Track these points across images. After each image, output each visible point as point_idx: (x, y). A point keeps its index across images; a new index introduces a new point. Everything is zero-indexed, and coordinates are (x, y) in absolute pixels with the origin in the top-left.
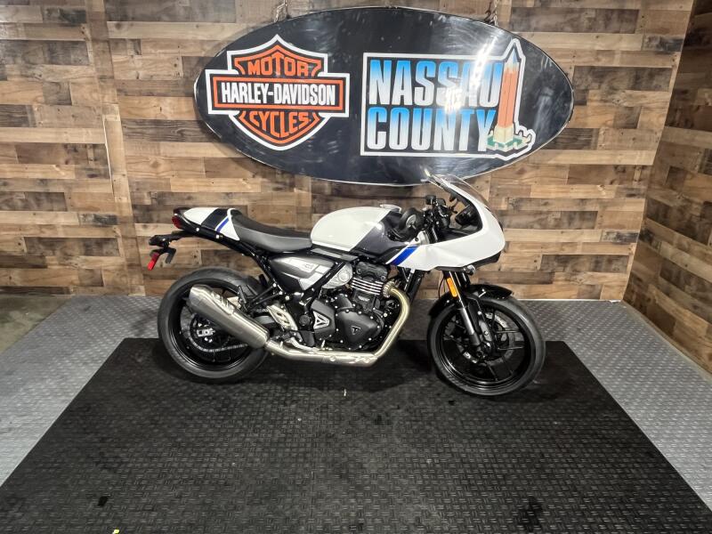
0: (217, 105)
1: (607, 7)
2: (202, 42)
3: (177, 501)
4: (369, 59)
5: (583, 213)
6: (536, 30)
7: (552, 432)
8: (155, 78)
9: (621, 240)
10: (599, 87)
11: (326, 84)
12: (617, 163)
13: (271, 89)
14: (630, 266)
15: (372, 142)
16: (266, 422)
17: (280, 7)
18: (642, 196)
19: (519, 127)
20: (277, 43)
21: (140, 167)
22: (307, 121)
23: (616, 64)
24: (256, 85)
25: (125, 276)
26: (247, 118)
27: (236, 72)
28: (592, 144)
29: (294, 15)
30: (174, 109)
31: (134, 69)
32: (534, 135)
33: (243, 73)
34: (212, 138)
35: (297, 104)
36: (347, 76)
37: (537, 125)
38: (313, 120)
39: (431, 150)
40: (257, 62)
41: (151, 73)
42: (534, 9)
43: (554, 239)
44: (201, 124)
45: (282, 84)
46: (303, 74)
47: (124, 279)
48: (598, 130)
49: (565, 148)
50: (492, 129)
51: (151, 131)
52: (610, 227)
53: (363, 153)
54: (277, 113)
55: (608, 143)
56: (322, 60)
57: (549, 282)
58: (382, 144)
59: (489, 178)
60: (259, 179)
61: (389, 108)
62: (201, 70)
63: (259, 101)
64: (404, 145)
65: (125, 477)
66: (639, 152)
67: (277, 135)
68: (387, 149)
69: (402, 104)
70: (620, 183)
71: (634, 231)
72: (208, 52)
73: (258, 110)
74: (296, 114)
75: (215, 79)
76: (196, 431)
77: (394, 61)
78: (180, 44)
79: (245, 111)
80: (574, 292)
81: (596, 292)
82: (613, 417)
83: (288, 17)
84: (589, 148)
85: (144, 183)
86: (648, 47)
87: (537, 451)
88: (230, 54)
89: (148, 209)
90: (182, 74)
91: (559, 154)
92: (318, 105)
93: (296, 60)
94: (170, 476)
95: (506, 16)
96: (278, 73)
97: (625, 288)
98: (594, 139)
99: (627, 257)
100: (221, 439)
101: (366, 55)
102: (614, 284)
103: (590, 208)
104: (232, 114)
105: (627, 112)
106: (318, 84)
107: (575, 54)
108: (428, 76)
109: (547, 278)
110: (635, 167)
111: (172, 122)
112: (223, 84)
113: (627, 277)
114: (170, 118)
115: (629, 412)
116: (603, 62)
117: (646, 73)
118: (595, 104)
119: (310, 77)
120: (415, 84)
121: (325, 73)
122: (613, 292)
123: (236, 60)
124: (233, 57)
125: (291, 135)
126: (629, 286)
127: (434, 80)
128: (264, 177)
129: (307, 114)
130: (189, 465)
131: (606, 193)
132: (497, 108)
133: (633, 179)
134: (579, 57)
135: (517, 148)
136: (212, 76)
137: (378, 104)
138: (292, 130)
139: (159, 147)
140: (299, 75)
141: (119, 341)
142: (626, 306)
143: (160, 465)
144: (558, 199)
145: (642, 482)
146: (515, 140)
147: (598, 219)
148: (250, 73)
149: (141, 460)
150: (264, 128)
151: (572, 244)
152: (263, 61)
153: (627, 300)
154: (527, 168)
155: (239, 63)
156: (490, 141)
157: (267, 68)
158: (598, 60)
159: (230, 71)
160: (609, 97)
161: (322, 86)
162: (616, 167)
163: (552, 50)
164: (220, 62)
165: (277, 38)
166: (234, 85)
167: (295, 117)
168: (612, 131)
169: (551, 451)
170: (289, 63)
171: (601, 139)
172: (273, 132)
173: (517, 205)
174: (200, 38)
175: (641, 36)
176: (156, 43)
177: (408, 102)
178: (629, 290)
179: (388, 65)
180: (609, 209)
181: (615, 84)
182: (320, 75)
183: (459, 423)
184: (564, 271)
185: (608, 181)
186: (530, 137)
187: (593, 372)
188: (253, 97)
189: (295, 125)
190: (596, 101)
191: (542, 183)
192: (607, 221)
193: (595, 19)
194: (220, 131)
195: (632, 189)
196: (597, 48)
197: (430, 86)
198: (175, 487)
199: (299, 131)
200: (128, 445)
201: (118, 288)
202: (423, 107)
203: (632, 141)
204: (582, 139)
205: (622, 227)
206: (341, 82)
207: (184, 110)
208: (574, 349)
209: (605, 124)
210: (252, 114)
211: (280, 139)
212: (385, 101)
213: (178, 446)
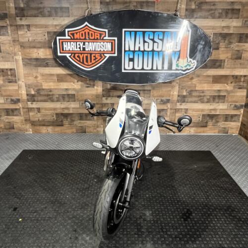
0: (62, 51)
1: (226, 8)
2: (56, 25)
3: (45, 209)
4: (125, 31)
5: (219, 96)
6: (196, 18)
7: (200, 185)
8: (36, 41)
9: (237, 108)
10: (224, 42)
11: (107, 42)
12: (233, 74)
13: (84, 44)
14: (241, 119)
15: (127, 67)
16: (81, 181)
17: (87, 10)
18: (245, 88)
19: (189, 59)
20: (86, 25)
21: (30, 78)
22: (99, 58)
23: (231, 32)
24: (78, 43)
25: (24, 125)
26: (74, 57)
27: (69, 38)
28: (222, 67)
29: (93, 13)
30: (44, 53)
31: (27, 37)
32: (196, 62)
33: (72, 38)
34: (60, 66)
35: (95, 51)
36: (116, 39)
37: (197, 58)
38: (102, 57)
39: (152, 69)
40: (78, 33)
41: (34, 39)
42: (195, 9)
43: (207, 108)
44: (55, 59)
45: (89, 42)
46: (97, 38)
47: (23, 126)
48: (225, 60)
49: (210, 68)
50: (178, 60)
51: (34, 63)
52: (231, 102)
53: (123, 71)
54: (87, 55)
55: (229, 66)
56: (105, 32)
57: (206, 126)
58: (131, 67)
59: (178, 81)
60: (80, 83)
61: (134, 52)
62: (55, 37)
63: (79, 50)
64: (140, 67)
65: (23, 201)
66: (243, 70)
67: (87, 64)
68: (133, 69)
69: (139, 50)
70: (235, 83)
71: (242, 104)
72: (58, 29)
73: (79, 53)
74: (94, 55)
75: (61, 41)
76: (52, 184)
77: (136, 32)
78: (46, 26)
79: (73, 54)
80: (217, 131)
81: (226, 131)
82: (227, 180)
83: (91, 14)
84: (221, 68)
85: (32, 85)
86: (245, 24)
87: (193, 192)
88: (67, 30)
89: (33, 96)
90: (47, 39)
91: (207, 71)
92: (104, 51)
93: (95, 32)
94: (42, 201)
95: (183, 12)
96: (87, 38)
97: (239, 129)
98: (222, 64)
99: (240, 115)
100: (62, 188)
101: (124, 30)
102: (234, 127)
103: (222, 94)
104: (68, 55)
105: (237, 52)
106: (104, 42)
107: (214, 28)
108: (150, 38)
109: (205, 124)
110: (241, 76)
111: (43, 59)
112: (64, 43)
113: (239, 124)
114: (42, 57)
115: (234, 178)
116: (226, 31)
117: (245, 35)
118: (222, 49)
119: (100, 39)
120: (145, 42)
121: (107, 38)
122: (234, 131)
123: (70, 33)
124: (68, 31)
125: (93, 64)
126: (240, 128)
127: (153, 40)
128: (82, 82)
129: (99, 55)
130: (50, 197)
131: (229, 87)
132: (180, 51)
133: (240, 81)
134: (215, 29)
135: (189, 68)
136: (59, 39)
137: (129, 50)
138: (93, 62)
139: (38, 70)
140: (96, 38)
141: (21, 151)
142: (240, 137)
143: (38, 197)
144: (208, 90)
145: (235, 204)
146: (188, 65)
147: (226, 99)
148: (75, 38)
149: (30, 195)
150: (81, 61)
151: (215, 110)
152: (81, 33)
153: (240, 134)
154: (194, 77)
155: (71, 34)
156: (177, 65)
157: (82, 36)
158: (223, 30)
159: (67, 37)
160: (229, 46)
161: (105, 43)
162: (233, 76)
163: (203, 26)
164: (62, 34)
165: (86, 23)
166: (69, 43)
167: (94, 56)
168: (230, 61)
169: (198, 192)
170: (92, 34)
171: (226, 64)
172: (85, 63)
173: (190, 93)
174: (55, 24)
175: (242, 19)
176: (36, 26)
177: (142, 49)
178: (241, 130)
179: (133, 34)
180: (231, 94)
181: (231, 41)
182: (105, 38)
183: (161, 182)
184: (212, 121)
185: (230, 82)
186: (194, 63)
187: (221, 163)
188: (77, 48)
189: (94, 60)
190: (223, 48)
191: (200, 83)
192: (230, 100)
193: (221, 13)
194: (63, 62)
195: (240, 86)
196: (223, 25)
197: (151, 42)
198: (44, 204)
199: (96, 62)
200: (25, 189)
201: (21, 130)
202: (148, 51)
203: (239, 65)
204: (217, 64)
205: (237, 102)
206: (113, 41)
207: (48, 54)
208: (214, 154)
209: (227, 58)
210: (76, 55)
211: (88, 65)
212: (132, 49)
213: (45, 190)
